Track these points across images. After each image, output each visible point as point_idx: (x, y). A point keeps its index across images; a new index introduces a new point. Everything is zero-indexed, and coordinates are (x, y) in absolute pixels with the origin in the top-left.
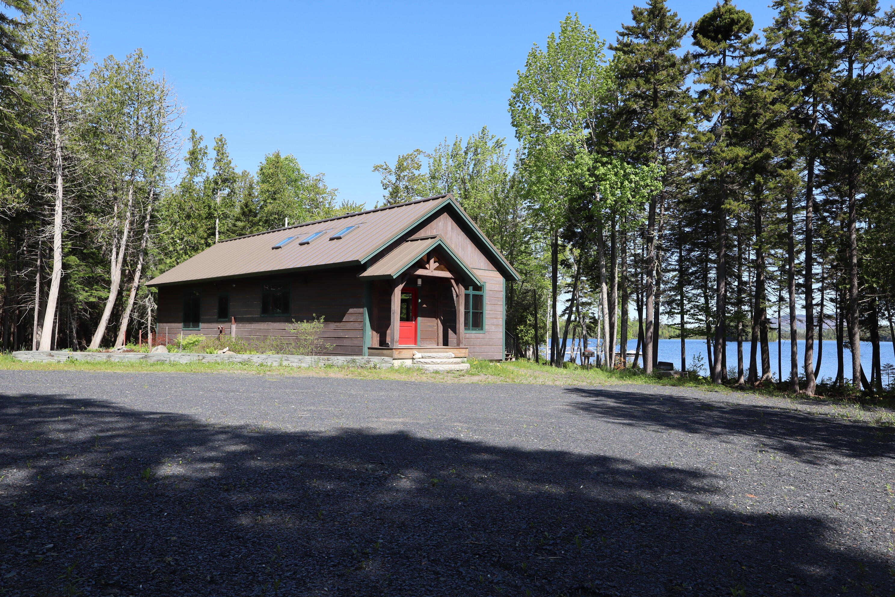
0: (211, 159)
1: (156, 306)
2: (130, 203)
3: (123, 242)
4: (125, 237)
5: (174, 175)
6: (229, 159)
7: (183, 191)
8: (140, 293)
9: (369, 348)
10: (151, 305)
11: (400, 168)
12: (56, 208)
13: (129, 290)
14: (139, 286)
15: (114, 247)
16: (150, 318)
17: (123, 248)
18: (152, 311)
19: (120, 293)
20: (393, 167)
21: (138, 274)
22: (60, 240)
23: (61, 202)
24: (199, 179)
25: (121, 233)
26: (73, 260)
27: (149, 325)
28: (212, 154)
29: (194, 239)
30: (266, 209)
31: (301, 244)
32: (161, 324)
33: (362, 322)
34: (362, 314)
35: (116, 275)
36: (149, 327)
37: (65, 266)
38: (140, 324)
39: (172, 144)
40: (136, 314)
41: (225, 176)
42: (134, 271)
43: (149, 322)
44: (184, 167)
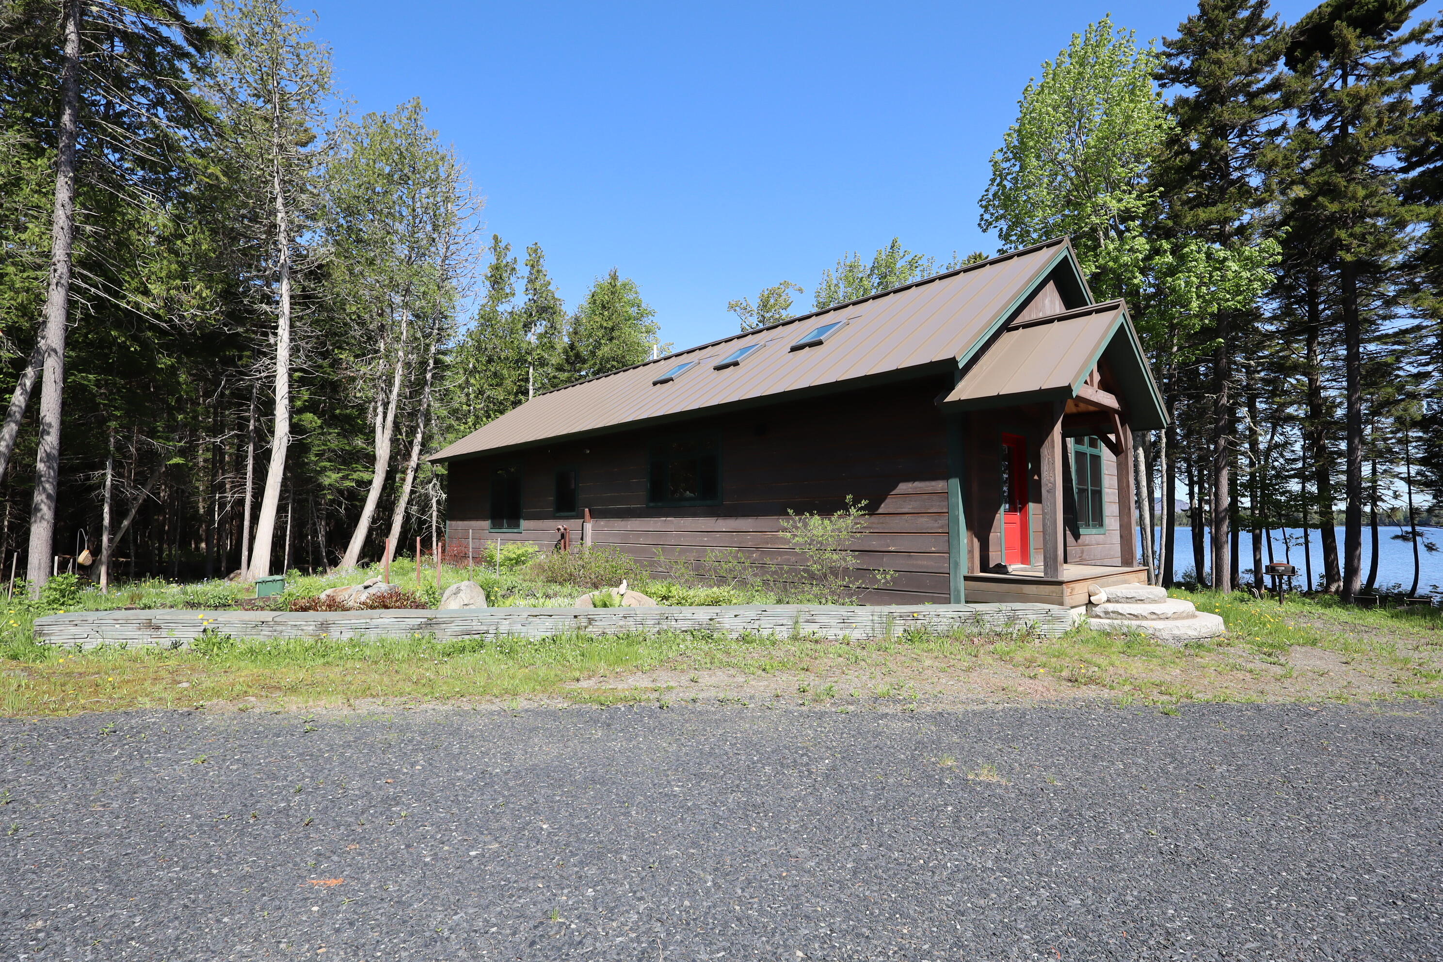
0: (523, 277)
1: (444, 496)
2: (404, 337)
3: (394, 396)
4: (396, 390)
5: (467, 301)
6: (547, 278)
7: (482, 325)
8: (421, 476)
9: (966, 578)
10: (436, 494)
11: (765, 305)
12: (280, 331)
13: (404, 472)
14: (418, 465)
15: (379, 404)
16: (435, 514)
17: (392, 406)
18: (438, 502)
19: (390, 476)
20: (754, 304)
21: (416, 449)
22: (286, 385)
23: (288, 323)
24: (503, 308)
25: (390, 383)
26: (310, 419)
27: (434, 524)
28: (523, 271)
29: (499, 394)
30: (599, 353)
31: (718, 368)
32: (454, 523)
33: (947, 513)
34: (945, 495)
35: (383, 448)
36: (434, 527)
37: (295, 428)
38: (421, 522)
39: (464, 254)
40: (415, 508)
41: (542, 302)
42: (411, 443)
43: (434, 518)
44: (483, 290)
